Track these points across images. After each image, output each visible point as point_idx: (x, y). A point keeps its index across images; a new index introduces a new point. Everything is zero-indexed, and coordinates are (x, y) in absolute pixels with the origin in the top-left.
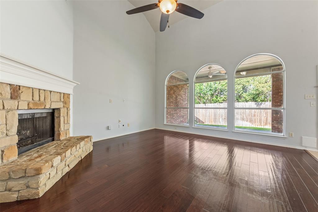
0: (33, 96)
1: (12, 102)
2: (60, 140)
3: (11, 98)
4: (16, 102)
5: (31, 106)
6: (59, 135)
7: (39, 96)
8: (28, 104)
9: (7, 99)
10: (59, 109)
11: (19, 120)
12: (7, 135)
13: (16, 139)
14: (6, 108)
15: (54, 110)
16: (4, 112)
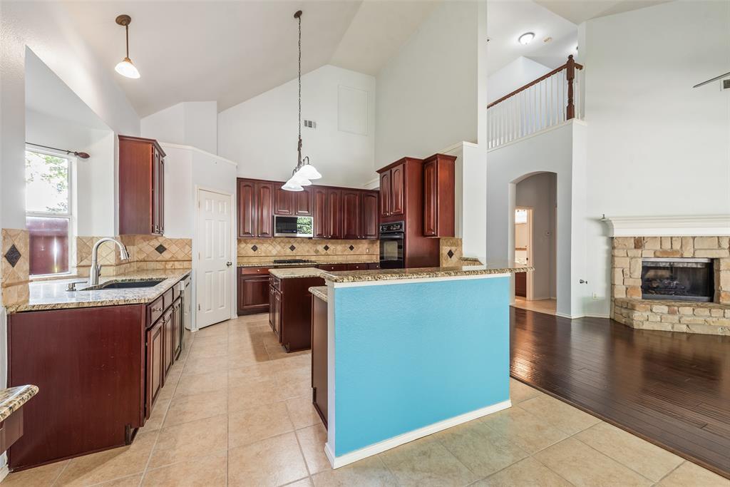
0: (661, 245)
1: (635, 251)
2: (719, 303)
3: (635, 248)
4: (640, 251)
5: (658, 254)
6: (719, 295)
7: (672, 244)
8: (655, 253)
9: (631, 249)
10: (718, 259)
11: (643, 267)
12: (630, 277)
13: (639, 283)
14: (629, 255)
15: (712, 260)
16: (628, 259)
